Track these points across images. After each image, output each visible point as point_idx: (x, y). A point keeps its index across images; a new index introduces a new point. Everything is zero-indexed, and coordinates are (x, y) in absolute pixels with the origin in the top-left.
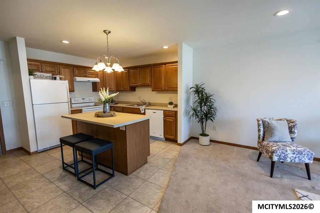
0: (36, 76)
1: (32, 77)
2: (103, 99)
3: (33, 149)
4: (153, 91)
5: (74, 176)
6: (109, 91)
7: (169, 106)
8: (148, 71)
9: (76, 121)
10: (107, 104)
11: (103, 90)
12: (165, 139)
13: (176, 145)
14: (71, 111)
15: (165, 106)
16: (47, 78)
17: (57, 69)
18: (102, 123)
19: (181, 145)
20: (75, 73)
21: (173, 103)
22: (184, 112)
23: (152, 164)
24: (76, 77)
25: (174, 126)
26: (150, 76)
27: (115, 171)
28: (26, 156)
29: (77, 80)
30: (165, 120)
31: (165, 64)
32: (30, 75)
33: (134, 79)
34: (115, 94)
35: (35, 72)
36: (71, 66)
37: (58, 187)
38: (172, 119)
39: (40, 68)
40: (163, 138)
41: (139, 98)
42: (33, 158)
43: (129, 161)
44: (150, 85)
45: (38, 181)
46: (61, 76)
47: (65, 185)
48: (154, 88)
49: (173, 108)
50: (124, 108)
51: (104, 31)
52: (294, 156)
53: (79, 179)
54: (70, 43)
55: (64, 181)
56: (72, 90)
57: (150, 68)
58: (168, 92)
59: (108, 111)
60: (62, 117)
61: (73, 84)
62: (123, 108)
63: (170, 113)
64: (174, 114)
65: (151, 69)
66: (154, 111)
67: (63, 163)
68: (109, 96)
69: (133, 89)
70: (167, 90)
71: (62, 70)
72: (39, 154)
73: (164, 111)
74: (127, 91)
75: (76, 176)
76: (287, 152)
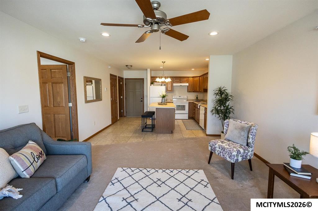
1: (152, 85)
16: (159, 85)
19: (207, 135)
36: (172, 78)
51: (162, 62)
76: (216, 145)
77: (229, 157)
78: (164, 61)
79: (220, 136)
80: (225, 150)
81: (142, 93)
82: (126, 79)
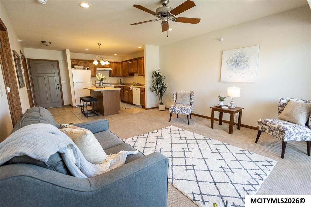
0: (76, 68)
1: (73, 68)
3: (74, 105)
4: (139, 75)
12: (142, 106)
16: (81, 69)
17: (87, 63)
19: (147, 109)
22: (148, 88)
24: (97, 68)
25: (144, 97)
35: (75, 66)
38: (143, 93)
39: (78, 63)
40: (140, 105)
42: (74, 109)
44: (138, 72)
46: (88, 68)
51: (98, 44)
52: (179, 110)
56: (93, 76)
60: (83, 88)
61: (95, 72)
63: (142, 89)
64: (144, 90)
65: (137, 61)
66: (137, 88)
72: (76, 108)
74: (128, 76)
76: (175, 107)
77: (187, 112)
78: (100, 43)
79: (157, 107)
80: (184, 109)
81: (57, 78)
82: (29, 60)
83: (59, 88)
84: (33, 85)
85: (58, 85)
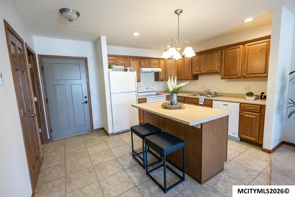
0: (113, 69)
1: (110, 70)
2: (171, 89)
3: (110, 131)
4: (222, 78)
5: (143, 168)
6: (177, 80)
7: (247, 98)
8: (217, 55)
9: (143, 111)
10: (175, 94)
11: (171, 78)
12: (241, 139)
13: (259, 150)
14: (138, 99)
15: (241, 97)
16: (120, 70)
17: (128, 61)
18: (173, 118)
19: (269, 152)
20: (142, 65)
21: (253, 94)
22: (277, 107)
23: (231, 175)
24: (142, 68)
25: (258, 125)
26: (219, 61)
27: (185, 174)
28: (106, 137)
29: (143, 71)
30: (242, 115)
31: (243, 43)
32: (109, 68)
33: (197, 66)
34: (184, 84)
35: (113, 65)
36: (138, 58)
37: (130, 178)
38: (254, 116)
39: (116, 62)
40: (238, 137)
41: (202, 87)
42: (110, 138)
43: (204, 167)
44: (219, 71)
45: (114, 165)
46: (132, 68)
47: (136, 177)
48: (224, 76)
49: (255, 100)
50: (186, 98)
53: (148, 174)
54: (139, 34)
55: (134, 171)
56: (139, 81)
57: (220, 51)
58: (246, 79)
59: (176, 102)
60: (132, 106)
61: (140, 74)
62: (184, 98)
63: (252, 107)
64: (259, 109)
65: (222, 52)
66: (225, 103)
67: (133, 151)
68: (177, 86)
69: (195, 77)
70: (245, 77)
71: (132, 62)
72: (114, 136)
73: (241, 103)
74: (189, 80)
75: (144, 169)
81: (85, 86)
82: (41, 56)
83: (86, 102)
84: (47, 99)
85: (86, 97)
